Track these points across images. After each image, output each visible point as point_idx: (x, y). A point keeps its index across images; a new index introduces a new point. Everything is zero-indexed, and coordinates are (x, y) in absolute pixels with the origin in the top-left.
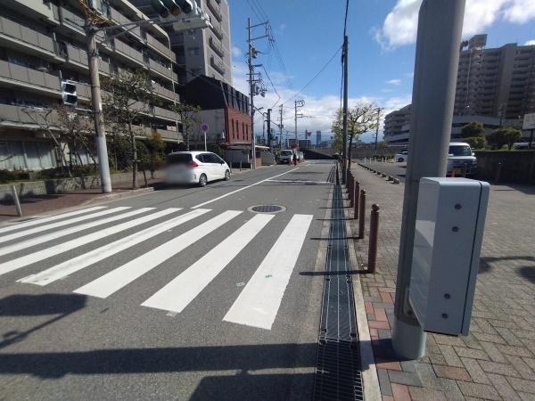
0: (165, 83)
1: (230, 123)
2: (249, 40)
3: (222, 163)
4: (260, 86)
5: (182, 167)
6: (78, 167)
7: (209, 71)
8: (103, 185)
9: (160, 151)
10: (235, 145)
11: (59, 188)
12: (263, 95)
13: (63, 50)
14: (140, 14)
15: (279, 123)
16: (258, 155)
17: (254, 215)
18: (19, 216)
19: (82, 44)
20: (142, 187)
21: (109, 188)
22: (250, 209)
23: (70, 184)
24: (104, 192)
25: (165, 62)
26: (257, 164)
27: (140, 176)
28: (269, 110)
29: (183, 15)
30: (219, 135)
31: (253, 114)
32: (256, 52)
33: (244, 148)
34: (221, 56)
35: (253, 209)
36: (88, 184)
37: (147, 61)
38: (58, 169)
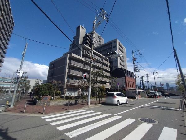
0: (107, 71)
1: (127, 82)
2: (133, 56)
3: (125, 97)
4: (138, 69)
5: (111, 98)
6: (83, 96)
7: (120, 66)
8: (88, 102)
9: (104, 91)
10: (129, 89)
11: (77, 102)
12: (139, 72)
13: (84, 66)
14: (102, 55)
15: (147, 81)
16: (139, 94)
17: (142, 123)
18: (68, 110)
19: (89, 65)
20: (99, 104)
21: (89, 104)
22: (139, 119)
23: (80, 101)
24: (88, 105)
25: (107, 65)
26: (139, 98)
27: (98, 100)
28: (142, 76)
29: (114, 55)
30: (123, 86)
31: (136, 78)
32: (135, 59)
33: (133, 91)
34: (123, 61)
35: (141, 119)
36: (84, 101)
37: (103, 66)
38: (78, 96)
